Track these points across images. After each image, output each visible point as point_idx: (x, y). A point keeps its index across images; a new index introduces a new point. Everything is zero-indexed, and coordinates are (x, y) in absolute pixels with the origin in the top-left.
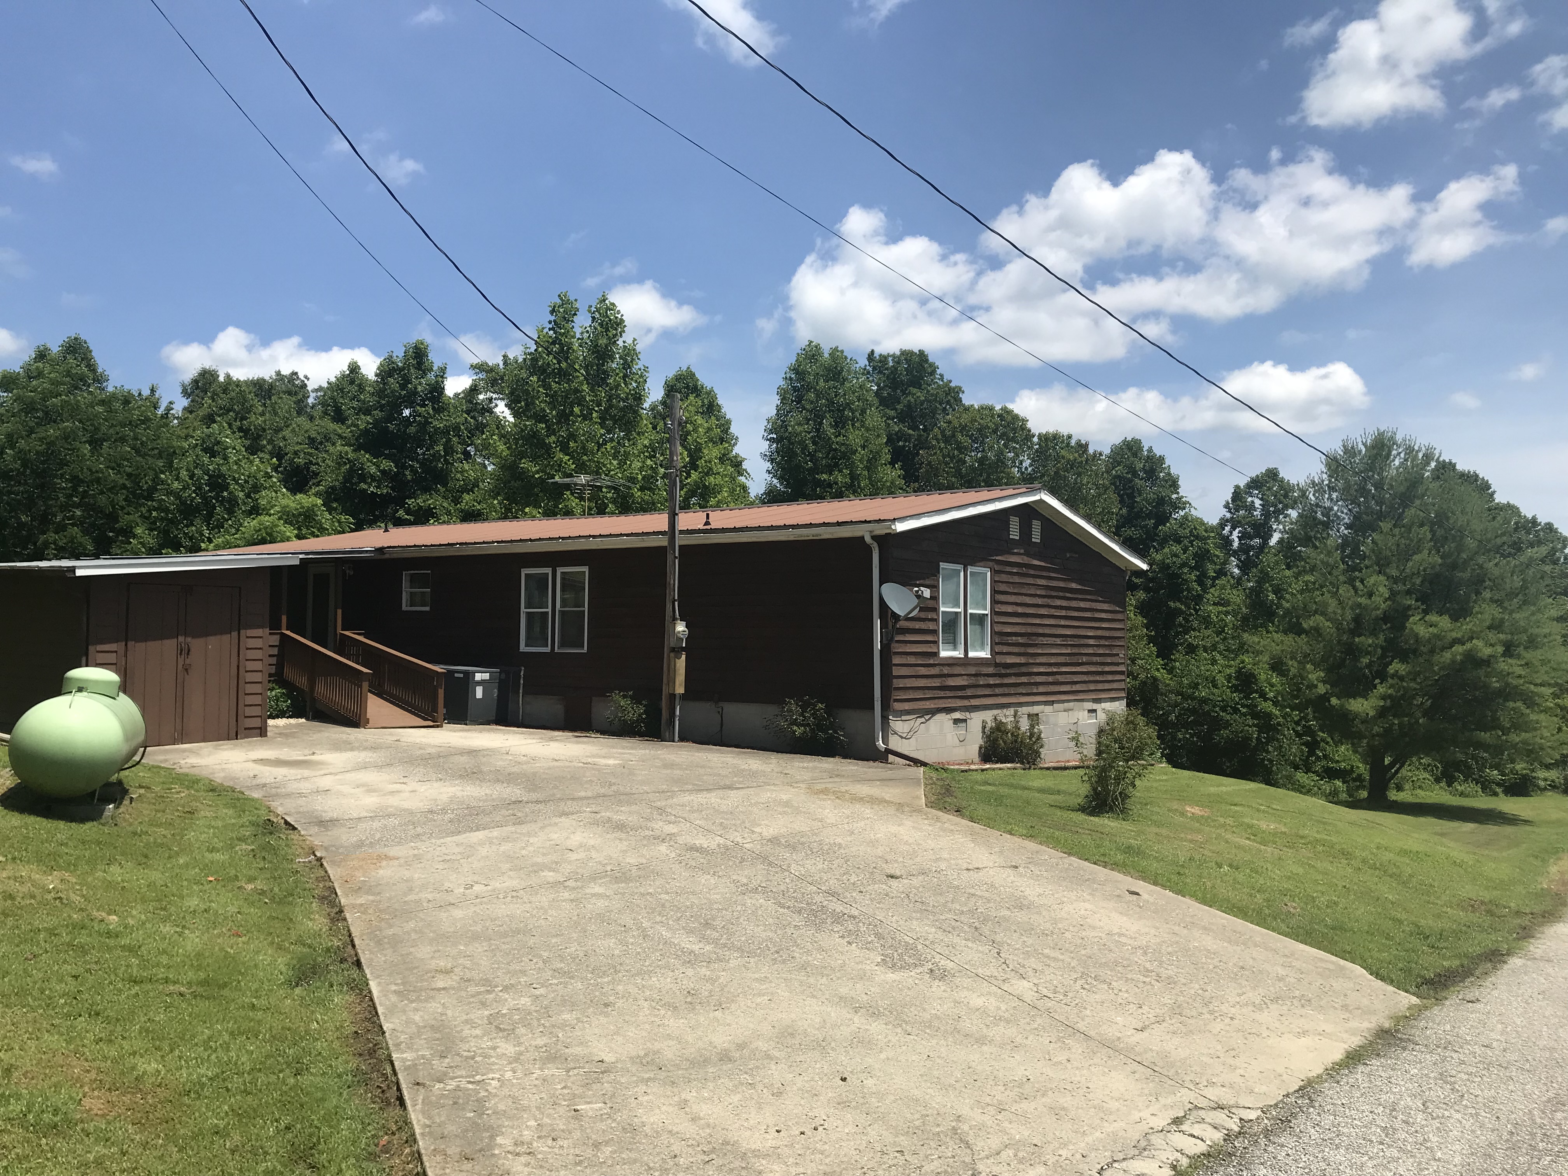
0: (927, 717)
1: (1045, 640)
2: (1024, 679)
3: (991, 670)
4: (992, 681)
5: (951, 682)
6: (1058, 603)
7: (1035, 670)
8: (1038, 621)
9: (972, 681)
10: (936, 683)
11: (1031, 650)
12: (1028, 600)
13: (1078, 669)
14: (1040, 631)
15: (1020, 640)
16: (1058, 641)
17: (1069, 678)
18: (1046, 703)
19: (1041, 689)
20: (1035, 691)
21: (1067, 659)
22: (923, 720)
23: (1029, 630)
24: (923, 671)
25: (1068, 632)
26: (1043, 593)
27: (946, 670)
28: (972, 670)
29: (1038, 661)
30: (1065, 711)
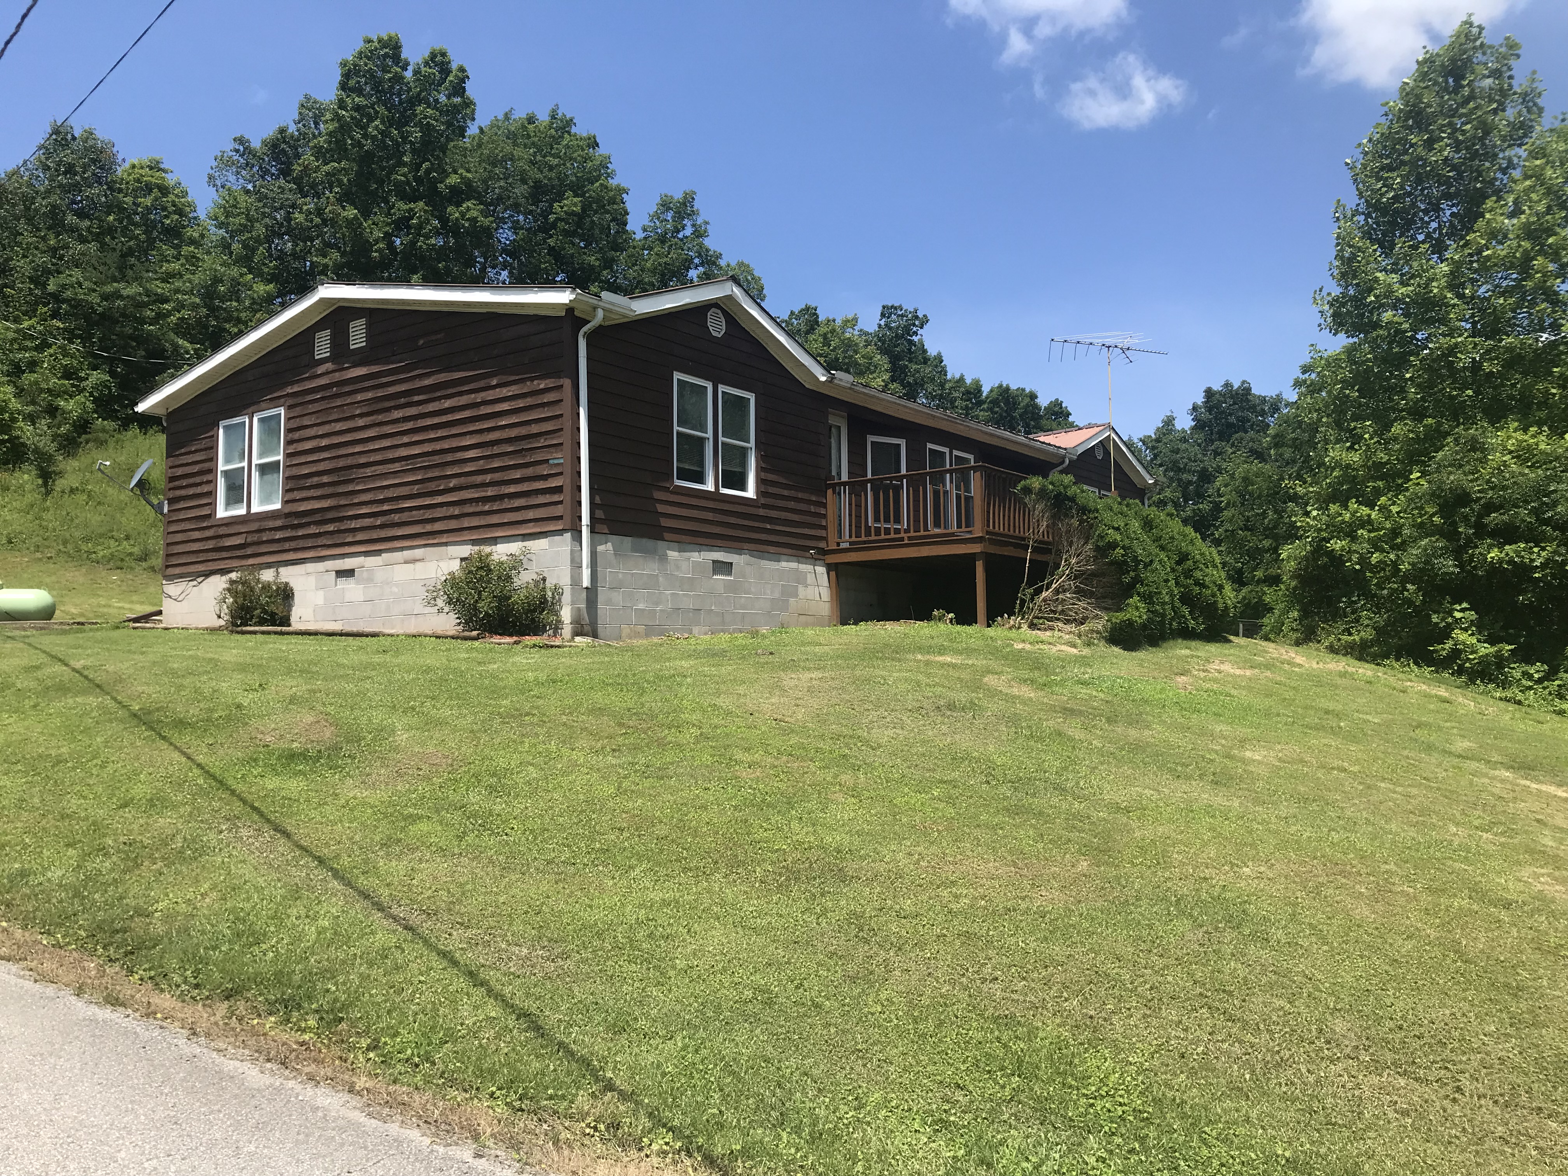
0: (199, 580)
1: (369, 471)
2: (331, 527)
3: (279, 523)
4: (278, 535)
5: (229, 542)
6: (397, 414)
7: (350, 513)
8: (357, 449)
9: (255, 538)
10: (210, 545)
11: (341, 489)
12: (339, 427)
13: (439, 499)
14: (363, 460)
15: (325, 479)
16: (397, 467)
17: (417, 515)
18: (367, 554)
19: (360, 537)
20: (350, 539)
21: (415, 489)
22: (195, 583)
23: (341, 463)
24: (197, 535)
25: (416, 450)
26: (365, 410)
27: (223, 531)
28: (254, 526)
29: (356, 501)
30: (406, 562)
